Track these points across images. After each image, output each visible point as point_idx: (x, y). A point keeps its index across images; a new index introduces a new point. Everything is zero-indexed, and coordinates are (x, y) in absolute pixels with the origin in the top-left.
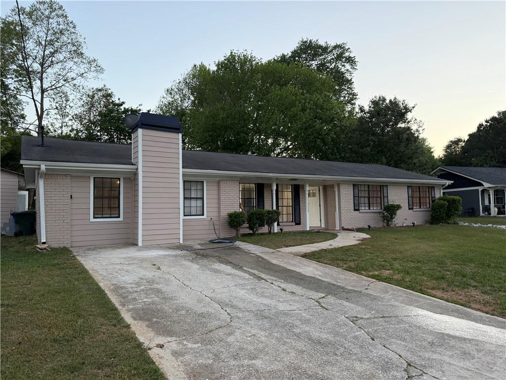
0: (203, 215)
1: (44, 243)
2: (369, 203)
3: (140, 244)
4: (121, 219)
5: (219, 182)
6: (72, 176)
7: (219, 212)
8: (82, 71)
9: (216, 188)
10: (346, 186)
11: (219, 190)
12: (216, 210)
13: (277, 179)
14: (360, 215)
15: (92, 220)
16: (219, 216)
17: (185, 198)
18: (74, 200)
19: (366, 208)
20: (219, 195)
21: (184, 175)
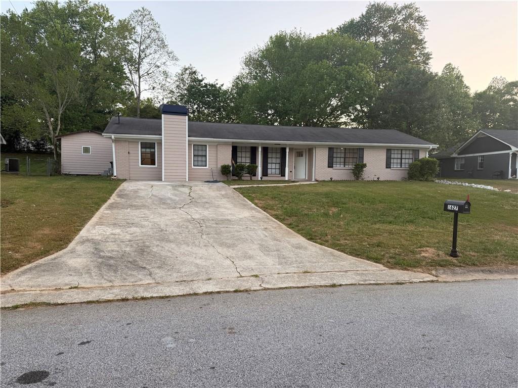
0: (206, 166)
1: (115, 176)
2: (345, 162)
3: (163, 180)
4: (156, 166)
5: (217, 146)
6: (129, 142)
7: (217, 165)
8: (164, 61)
9: (215, 149)
10: (323, 149)
11: (217, 151)
12: (215, 163)
13: (262, 144)
14: (334, 171)
15: (140, 166)
16: (217, 167)
17: (194, 155)
18: (131, 155)
19: (341, 166)
20: (217, 154)
21: (188, 141)
